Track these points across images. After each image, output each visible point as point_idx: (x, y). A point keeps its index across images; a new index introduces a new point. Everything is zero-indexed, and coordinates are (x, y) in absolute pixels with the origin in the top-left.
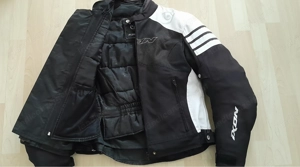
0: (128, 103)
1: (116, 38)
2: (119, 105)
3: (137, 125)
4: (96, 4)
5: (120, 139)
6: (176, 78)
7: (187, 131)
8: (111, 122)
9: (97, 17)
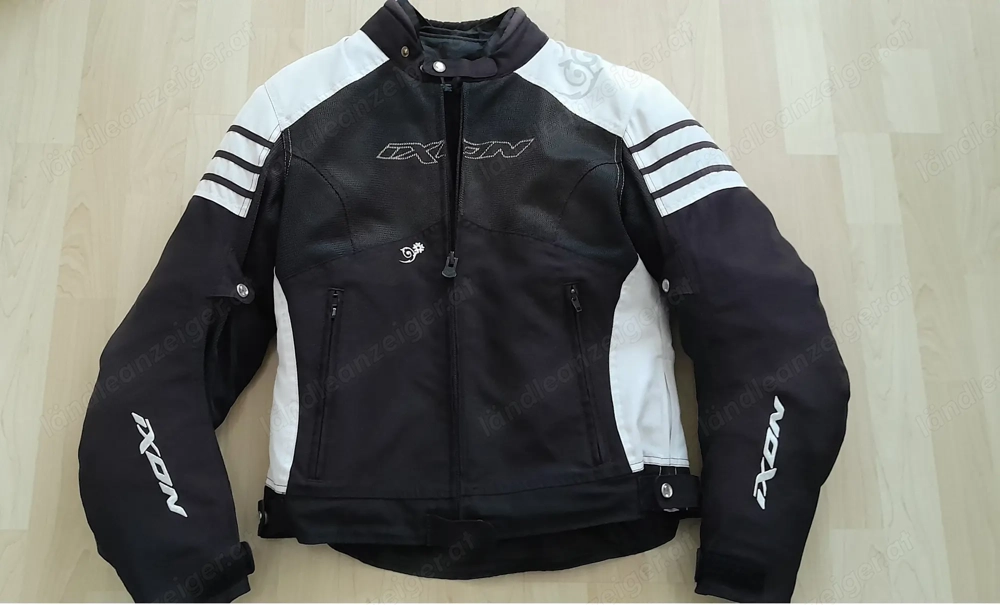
6: (580, 283)
7: (597, 462)
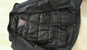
0: (54, 35)
1: (25, 33)
2: (54, 39)
3: (64, 33)
4: (10, 40)
5: (67, 42)
8: (59, 44)
9: (16, 41)
